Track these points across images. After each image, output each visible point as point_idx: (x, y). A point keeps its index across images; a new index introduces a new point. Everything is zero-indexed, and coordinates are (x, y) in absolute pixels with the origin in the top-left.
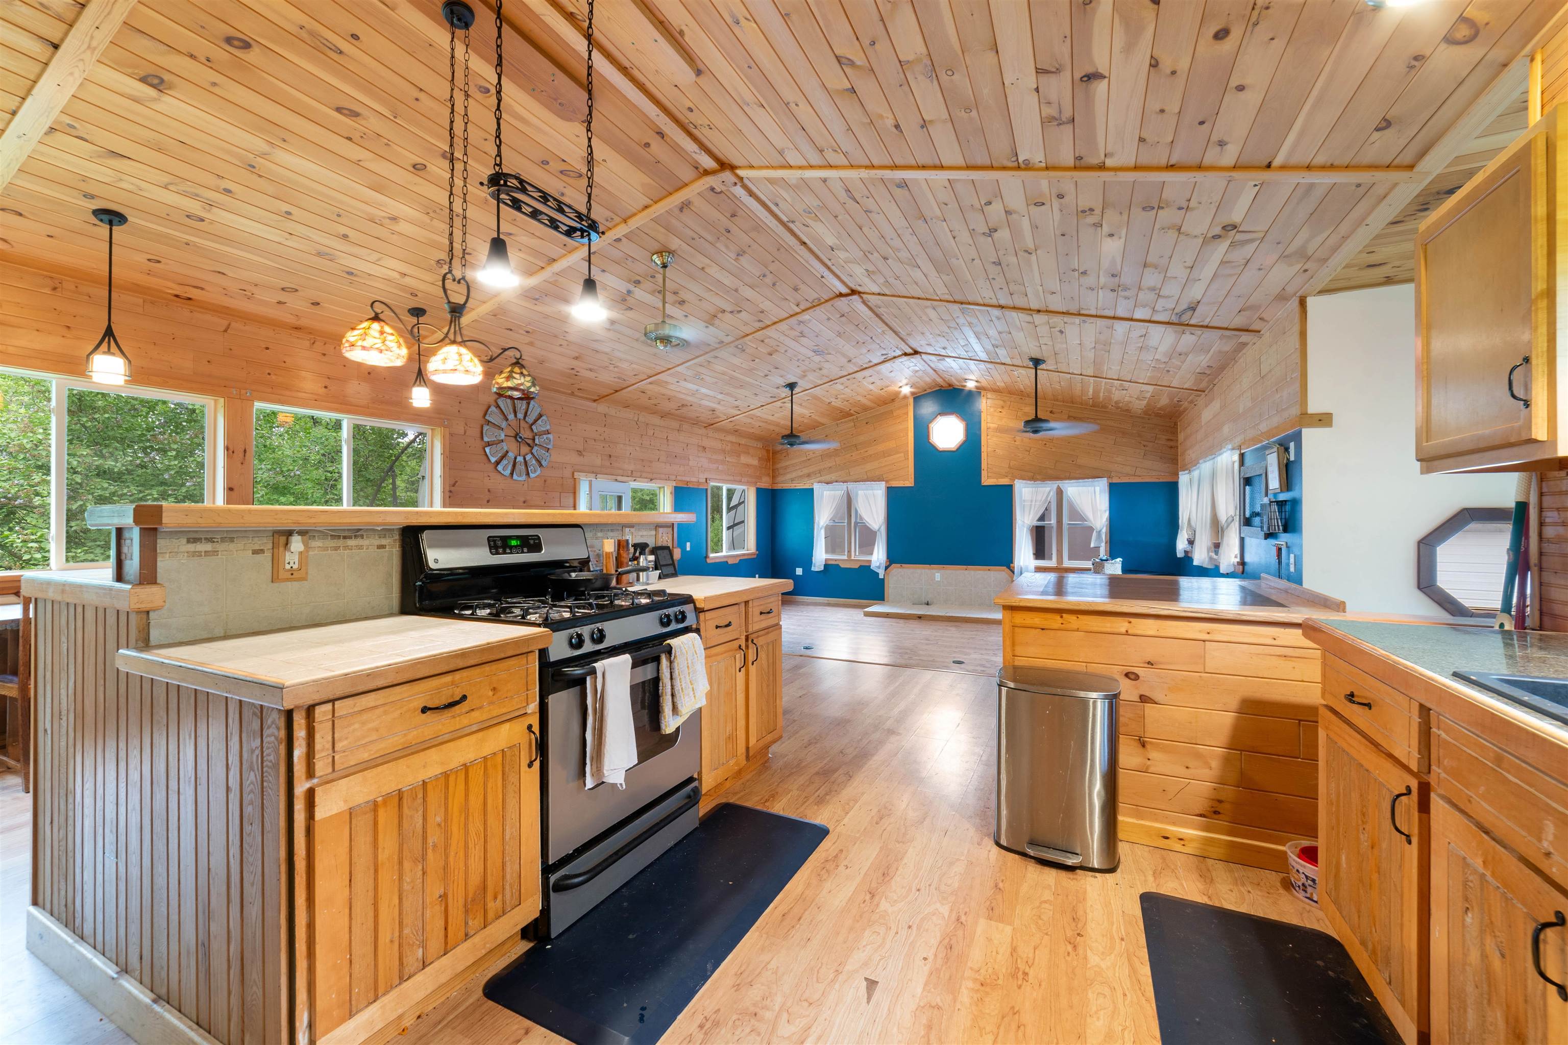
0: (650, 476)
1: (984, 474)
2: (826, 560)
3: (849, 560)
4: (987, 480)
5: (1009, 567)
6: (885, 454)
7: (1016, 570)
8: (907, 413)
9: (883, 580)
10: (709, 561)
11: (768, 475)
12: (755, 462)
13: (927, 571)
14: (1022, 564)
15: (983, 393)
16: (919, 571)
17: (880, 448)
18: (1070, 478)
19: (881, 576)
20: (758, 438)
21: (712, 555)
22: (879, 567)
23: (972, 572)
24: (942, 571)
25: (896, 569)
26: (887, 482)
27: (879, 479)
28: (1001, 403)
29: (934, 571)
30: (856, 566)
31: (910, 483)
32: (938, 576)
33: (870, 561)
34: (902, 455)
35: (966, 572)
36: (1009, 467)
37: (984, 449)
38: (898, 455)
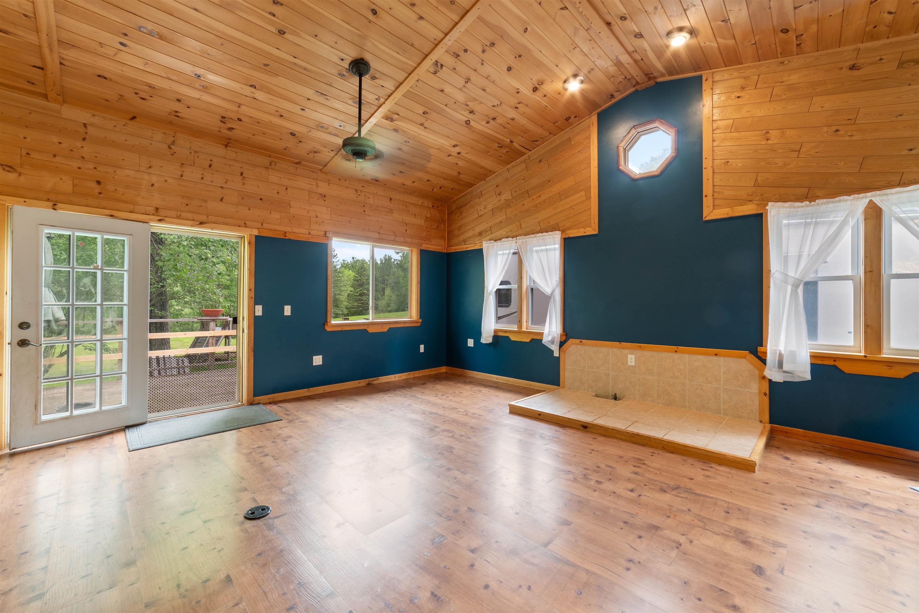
0: (203, 218)
1: (707, 202)
2: (496, 331)
3: (519, 332)
4: (712, 213)
5: (755, 353)
6: (563, 195)
7: (769, 358)
8: (589, 138)
9: (558, 358)
10: (328, 329)
11: (443, 237)
12: (420, 222)
13: (615, 350)
14: (782, 348)
15: (705, 74)
16: (604, 350)
17: (556, 189)
19: (556, 354)
20: (424, 195)
21: (334, 322)
22: (552, 342)
23: (686, 356)
24: (639, 352)
26: (563, 231)
27: (553, 229)
28: (739, 82)
29: (626, 351)
30: (526, 339)
31: (592, 228)
32: (631, 359)
33: (542, 334)
34: (583, 193)
35: (676, 356)
36: (756, 185)
37: (707, 163)
38: (578, 195)
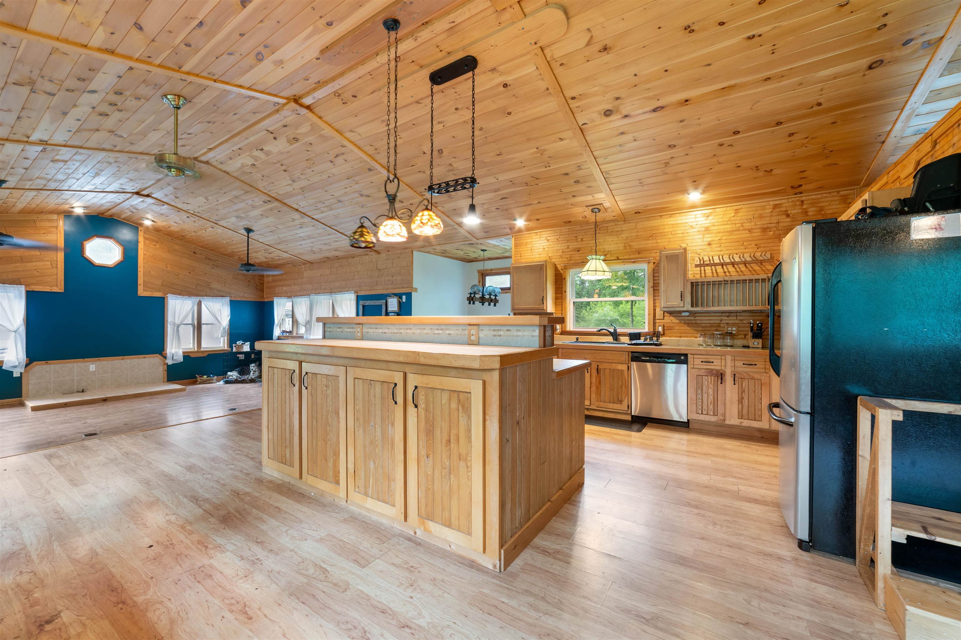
1: (140, 287)
4: (142, 292)
5: (161, 354)
6: (25, 259)
7: (168, 355)
9: (20, 379)
13: (80, 364)
14: (172, 351)
15: (140, 227)
16: (70, 365)
18: (206, 296)
19: (16, 375)
24: (98, 363)
25: (39, 368)
26: (26, 286)
27: (18, 283)
28: (156, 239)
29: (89, 363)
31: (59, 288)
32: (93, 367)
34: (49, 263)
35: (122, 361)
36: (161, 285)
38: (43, 263)
